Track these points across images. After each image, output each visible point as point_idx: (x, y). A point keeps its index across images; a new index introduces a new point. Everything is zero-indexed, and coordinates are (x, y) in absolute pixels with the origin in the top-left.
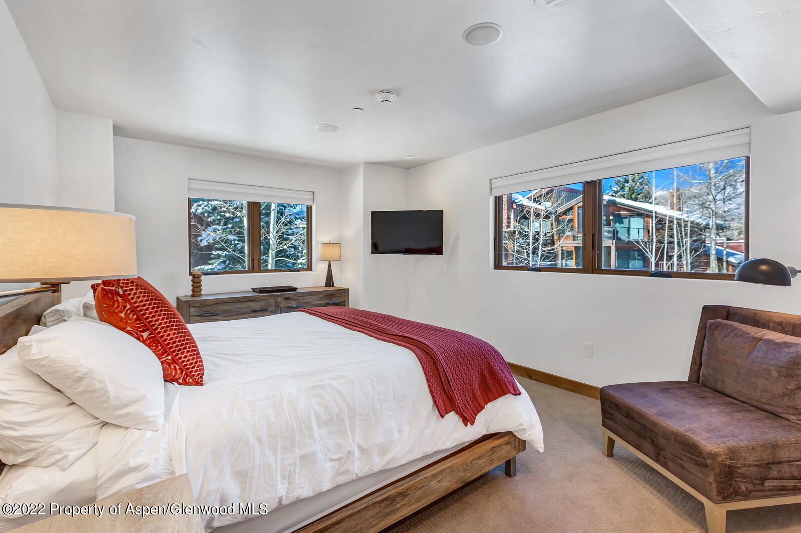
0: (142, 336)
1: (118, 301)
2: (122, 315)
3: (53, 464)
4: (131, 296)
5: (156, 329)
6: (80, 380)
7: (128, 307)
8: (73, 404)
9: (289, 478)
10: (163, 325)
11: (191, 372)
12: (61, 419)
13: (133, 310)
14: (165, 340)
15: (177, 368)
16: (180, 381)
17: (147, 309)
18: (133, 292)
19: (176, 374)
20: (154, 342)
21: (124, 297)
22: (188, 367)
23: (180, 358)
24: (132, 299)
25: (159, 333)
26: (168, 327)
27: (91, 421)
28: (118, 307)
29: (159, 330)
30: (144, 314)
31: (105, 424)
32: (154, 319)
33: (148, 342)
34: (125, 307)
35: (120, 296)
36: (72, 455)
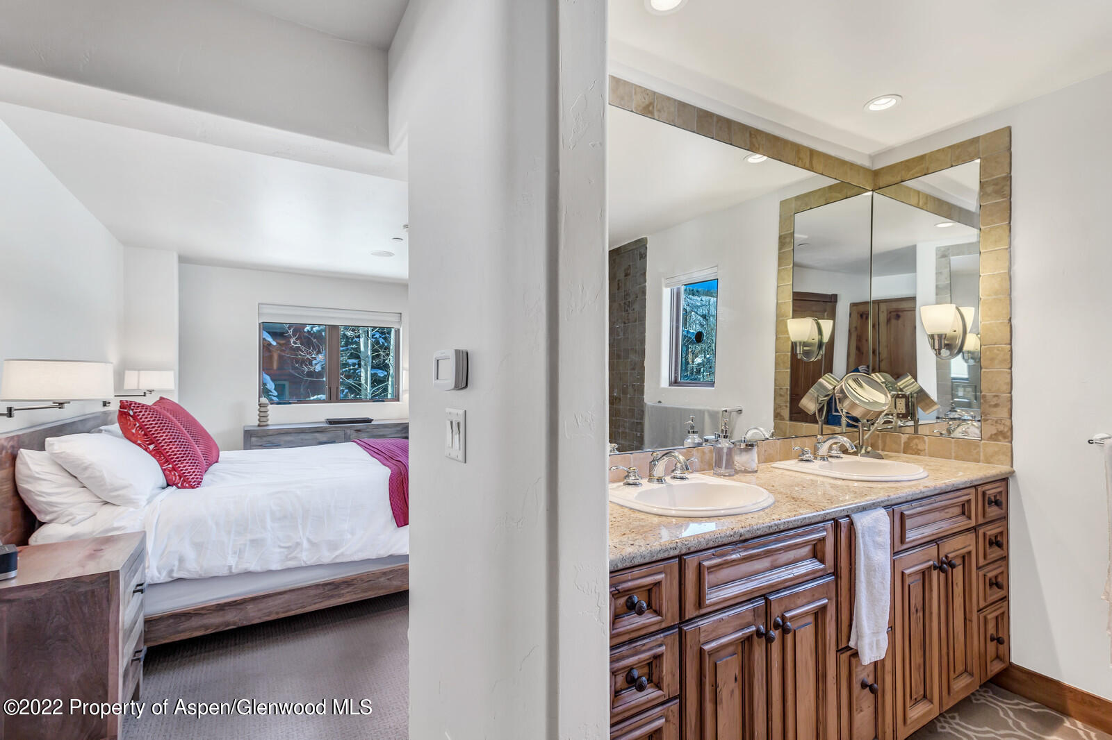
0: (149, 448)
1: (130, 420)
2: (134, 431)
3: (67, 522)
4: (140, 417)
5: (160, 443)
6: (86, 468)
7: (138, 425)
8: (85, 487)
9: (240, 553)
10: (166, 441)
11: (188, 478)
12: (73, 495)
13: (141, 427)
14: (167, 452)
15: (177, 474)
16: (179, 485)
17: (153, 427)
18: (141, 414)
19: (176, 479)
20: (157, 453)
21: (134, 417)
22: (186, 474)
23: (179, 467)
24: (141, 418)
25: (163, 446)
26: (171, 442)
27: (95, 499)
28: (130, 425)
29: (162, 444)
30: (151, 431)
31: (107, 503)
32: (159, 435)
33: (153, 453)
34: (135, 425)
35: (132, 416)
36: (78, 518)
